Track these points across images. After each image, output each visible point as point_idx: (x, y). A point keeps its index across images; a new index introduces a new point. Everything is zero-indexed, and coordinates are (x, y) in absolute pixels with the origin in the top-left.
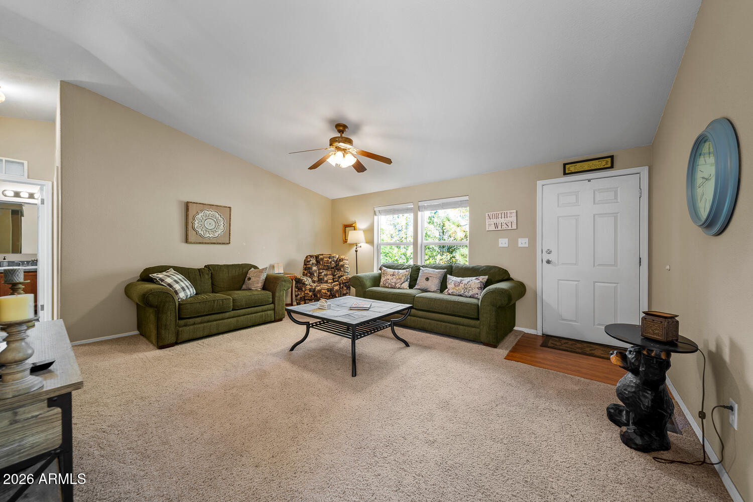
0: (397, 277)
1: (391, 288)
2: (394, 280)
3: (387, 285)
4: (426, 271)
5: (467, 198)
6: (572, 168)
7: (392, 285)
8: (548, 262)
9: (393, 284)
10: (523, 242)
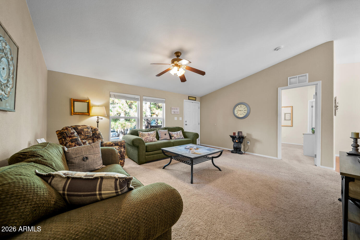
0: (152, 136)
1: (150, 142)
2: (151, 138)
3: (147, 141)
4: (162, 131)
5: (164, 100)
6: (190, 98)
7: (150, 140)
8: (186, 125)
9: (152, 140)
10: (181, 119)
